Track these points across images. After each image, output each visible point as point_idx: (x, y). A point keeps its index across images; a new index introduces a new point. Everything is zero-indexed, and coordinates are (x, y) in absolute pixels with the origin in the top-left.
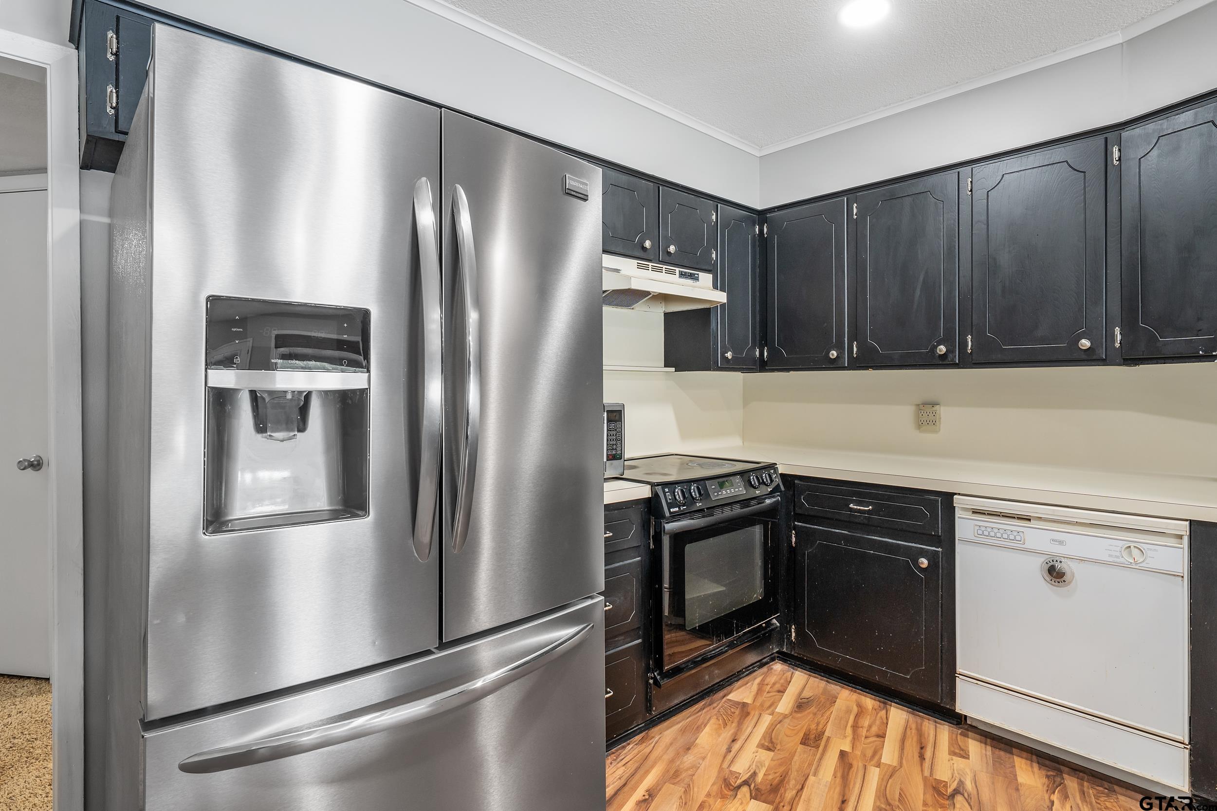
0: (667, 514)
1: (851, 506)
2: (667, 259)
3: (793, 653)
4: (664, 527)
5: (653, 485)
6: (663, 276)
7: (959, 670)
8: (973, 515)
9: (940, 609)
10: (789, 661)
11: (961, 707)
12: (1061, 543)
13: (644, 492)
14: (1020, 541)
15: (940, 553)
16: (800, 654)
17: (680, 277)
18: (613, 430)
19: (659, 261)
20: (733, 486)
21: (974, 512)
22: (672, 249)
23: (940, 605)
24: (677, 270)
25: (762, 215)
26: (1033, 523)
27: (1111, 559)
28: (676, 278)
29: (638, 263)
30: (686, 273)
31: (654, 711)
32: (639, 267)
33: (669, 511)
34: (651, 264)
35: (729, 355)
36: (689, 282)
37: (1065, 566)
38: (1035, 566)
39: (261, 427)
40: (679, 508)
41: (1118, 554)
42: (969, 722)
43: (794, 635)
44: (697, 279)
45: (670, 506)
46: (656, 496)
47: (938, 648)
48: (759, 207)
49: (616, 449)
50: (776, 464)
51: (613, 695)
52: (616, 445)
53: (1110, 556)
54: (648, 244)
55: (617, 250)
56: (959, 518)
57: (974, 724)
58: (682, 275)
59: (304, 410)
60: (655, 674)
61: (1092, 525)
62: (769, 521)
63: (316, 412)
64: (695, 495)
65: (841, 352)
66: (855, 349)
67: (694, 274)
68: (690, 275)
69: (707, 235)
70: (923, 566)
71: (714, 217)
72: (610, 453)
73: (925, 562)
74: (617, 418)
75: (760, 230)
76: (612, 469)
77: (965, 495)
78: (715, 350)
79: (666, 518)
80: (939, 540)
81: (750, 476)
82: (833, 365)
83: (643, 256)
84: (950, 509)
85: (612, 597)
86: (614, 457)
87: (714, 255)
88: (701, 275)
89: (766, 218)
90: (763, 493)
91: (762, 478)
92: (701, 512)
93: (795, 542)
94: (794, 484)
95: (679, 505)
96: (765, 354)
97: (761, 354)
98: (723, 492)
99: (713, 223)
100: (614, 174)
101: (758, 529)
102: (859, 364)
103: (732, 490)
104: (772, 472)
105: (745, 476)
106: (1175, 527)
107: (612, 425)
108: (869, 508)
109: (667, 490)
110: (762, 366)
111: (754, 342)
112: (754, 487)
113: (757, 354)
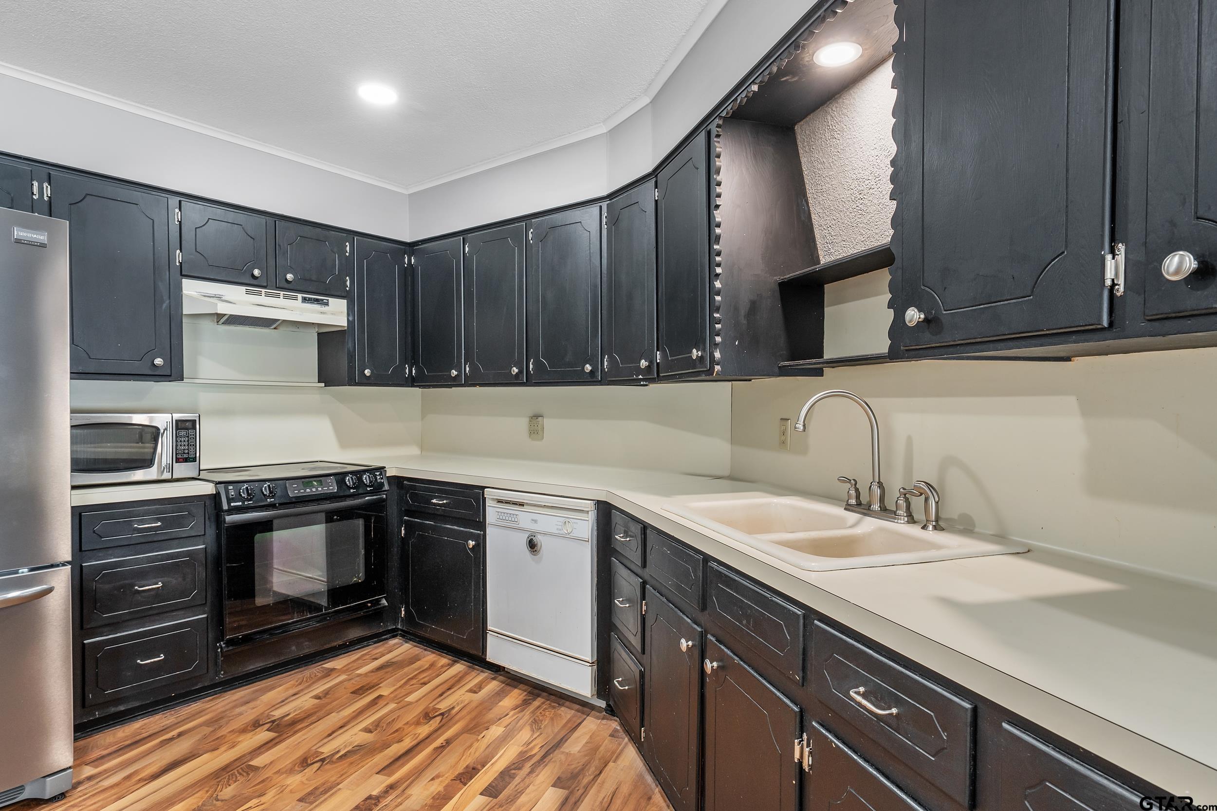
0: (226, 506)
1: (434, 501)
2: (286, 286)
3: (404, 629)
4: (225, 519)
5: (218, 482)
6: (281, 301)
7: (489, 628)
8: (497, 504)
9: (481, 581)
10: (407, 636)
11: (490, 657)
12: (535, 521)
13: (208, 489)
14: (517, 522)
15: (482, 536)
16: (408, 629)
17: (303, 302)
18: (184, 437)
19: (276, 288)
20: (322, 485)
21: (499, 502)
22: (290, 277)
23: (481, 577)
24: (300, 296)
25: (411, 247)
26: (526, 508)
27: (557, 532)
28: (298, 303)
29: (246, 289)
30: (312, 298)
31: (222, 675)
32: (248, 293)
33: (229, 504)
34: (263, 290)
35: (367, 372)
36: (316, 306)
37: (539, 539)
38: (523, 539)
40: (243, 502)
41: (560, 527)
42: (506, 670)
43: (403, 613)
44: (327, 304)
45: (229, 501)
46: (219, 492)
47: (479, 612)
48: (408, 240)
49: (188, 453)
50: (385, 467)
51: (163, 659)
52: (188, 449)
53: (557, 529)
54: (256, 272)
55: (219, 278)
56: (488, 506)
57: (509, 671)
58: (304, 300)
60: (222, 643)
61: (552, 507)
62: (372, 515)
64: (267, 493)
65: (460, 371)
66: (468, 369)
67: (323, 300)
68: (317, 300)
69: (340, 264)
70: (471, 546)
71: (348, 249)
72: (180, 456)
73: (471, 543)
74: (188, 424)
75: (410, 260)
76: (182, 470)
77: (493, 488)
78: (351, 368)
79: (226, 511)
80: (481, 525)
81: (345, 477)
82: (455, 383)
83: (253, 283)
84: (484, 499)
85: (166, 579)
86: (186, 460)
87: (348, 283)
88: (331, 300)
89: (413, 250)
90: (361, 491)
91: (360, 479)
92: (272, 506)
93: (405, 534)
94: (403, 484)
95: (243, 500)
96: (414, 371)
97: (410, 371)
98: (308, 490)
99: (347, 254)
100: (219, 212)
101: (360, 522)
102: (471, 382)
103: (320, 489)
104: (378, 473)
105: (340, 477)
106: (590, 506)
107: (183, 433)
108: (445, 502)
109: (231, 487)
110: (412, 382)
111: (405, 360)
112: (349, 488)
113: (407, 371)
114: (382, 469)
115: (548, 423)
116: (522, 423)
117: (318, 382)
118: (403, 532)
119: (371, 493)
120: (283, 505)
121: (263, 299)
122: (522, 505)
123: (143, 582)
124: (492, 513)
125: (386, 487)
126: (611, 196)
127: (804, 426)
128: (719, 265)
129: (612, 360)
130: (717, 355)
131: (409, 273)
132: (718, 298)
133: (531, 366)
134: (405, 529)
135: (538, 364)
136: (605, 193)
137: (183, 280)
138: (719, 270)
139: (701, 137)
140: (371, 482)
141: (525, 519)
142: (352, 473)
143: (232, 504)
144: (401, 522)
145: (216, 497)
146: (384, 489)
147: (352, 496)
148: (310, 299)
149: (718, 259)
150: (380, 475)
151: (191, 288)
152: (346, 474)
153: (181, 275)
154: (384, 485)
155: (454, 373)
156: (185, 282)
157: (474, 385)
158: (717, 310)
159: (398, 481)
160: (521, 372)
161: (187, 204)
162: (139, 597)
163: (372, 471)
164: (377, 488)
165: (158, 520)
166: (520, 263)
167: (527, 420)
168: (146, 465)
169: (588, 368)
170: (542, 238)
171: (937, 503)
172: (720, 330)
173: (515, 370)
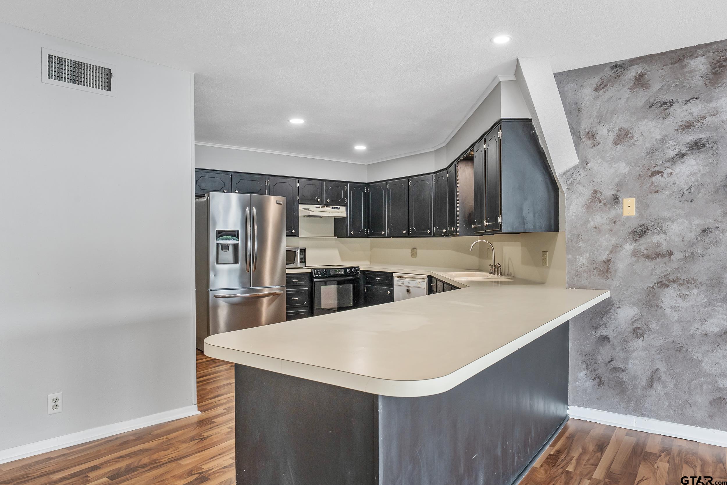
0: (314, 276)
1: (376, 278)
2: (327, 204)
4: (314, 280)
5: (311, 269)
6: (325, 209)
12: (409, 283)
13: (309, 271)
14: (403, 284)
15: (392, 290)
18: (302, 255)
19: (324, 205)
20: (340, 271)
21: (398, 277)
22: (328, 200)
24: (331, 207)
25: (367, 185)
26: (406, 279)
28: (330, 209)
32: (316, 207)
33: (315, 276)
34: (321, 206)
35: (352, 233)
36: (336, 210)
37: (410, 289)
38: (406, 288)
39: (222, 250)
44: (339, 209)
45: (315, 275)
46: (312, 272)
48: (366, 182)
52: (303, 259)
53: (416, 285)
54: (319, 200)
55: (308, 203)
56: (394, 279)
58: (333, 208)
59: (228, 247)
61: (414, 278)
62: (355, 283)
63: (231, 248)
64: (325, 273)
65: (385, 232)
66: (388, 231)
67: (338, 207)
68: (336, 208)
69: (344, 194)
70: (389, 293)
71: (346, 188)
72: (301, 261)
73: (389, 292)
74: (303, 251)
75: (367, 189)
76: (302, 265)
77: (396, 273)
78: (347, 231)
79: (314, 277)
80: (392, 286)
81: (347, 269)
82: (384, 236)
83: (317, 204)
84: (393, 276)
85: (299, 297)
86: (302, 262)
87: (346, 201)
88: (341, 207)
89: (368, 186)
90: (352, 274)
91: (351, 270)
92: (326, 277)
93: (366, 291)
94: (365, 273)
95: (319, 275)
96: (368, 232)
97: (367, 232)
98: (336, 273)
99: (346, 190)
100: (307, 181)
101: (351, 285)
102: (389, 236)
103: (339, 273)
104: (357, 269)
105: (345, 269)
106: (425, 277)
107: (302, 253)
108: (380, 278)
109: (315, 270)
110: (368, 236)
111: (365, 227)
112: (348, 273)
113: (366, 232)
114: (358, 267)
115: (418, 251)
116: (409, 251)
117: (335, 236)
118: (365, 290)
119: (355, 275)
120: (329, 277)
121: (321, 209)
122: (405, 278)
123: (294, 297)
124: (396, 281)
125: (360, 274)
126: (436, 172)
127: (472, 249)
128: (458, 203)
129: (436, 229)
130: (458, 230)
131: (367, 195)
132: (458, 213)
133: (410, 230)
134: (366, 289)
135: (412, 230)
136: (434, 171)
137: (299, 205)
138: (458, 205)
139: (454, 165)
140: (355, 271)
141: (406, 282)
142: (349, 268)
143: (316, 276)
144: (364, 287)
145: (311, 274)
146: (359, 274)
147: (349, 276)
148: (334, 207)
149: (458, 202)
150: (358, 269)
151: (301, 207)
152: (347, 268)
153: (299, 203)
154: (359, 273)
155: (383, 232)
156: (300, 205)
157: (390, 237)
158: (458, 216)
159: (363, 272)
160: (407, 232)
161: (301, 180)
162: (293, 302)
163: (355, 268)
164: (357, 274)
165: (297, 279)
166: (407, 193)
167: (410, 250)
168: (292, 262)
169: (429, 231)
170: (414, 185)
171: (501, 269)
172: (458, 222)
173: (405, 232)
